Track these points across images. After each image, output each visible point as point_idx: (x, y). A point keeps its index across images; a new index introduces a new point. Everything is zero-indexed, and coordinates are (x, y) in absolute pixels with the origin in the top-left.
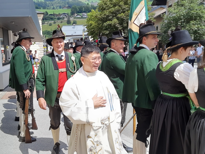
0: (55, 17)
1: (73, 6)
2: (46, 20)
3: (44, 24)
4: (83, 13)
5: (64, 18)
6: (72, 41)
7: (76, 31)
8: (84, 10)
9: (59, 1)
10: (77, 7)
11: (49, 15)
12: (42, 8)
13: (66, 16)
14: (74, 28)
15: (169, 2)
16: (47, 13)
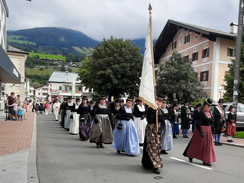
0: (48, 62)
1: (69, 54)
2: (37, 65)
3: (35, 68)
4: (79, 63)
5: (58, 64)
6: (63, 88)
7: (68, 79)
8: (80, 60)
9: (54, 47)
10: (73, 56)
11: (41, 59)
12: (33, 51)
13: (60, 63)
14: (67, 75)
15: (161, 62)
16: (38, 57)
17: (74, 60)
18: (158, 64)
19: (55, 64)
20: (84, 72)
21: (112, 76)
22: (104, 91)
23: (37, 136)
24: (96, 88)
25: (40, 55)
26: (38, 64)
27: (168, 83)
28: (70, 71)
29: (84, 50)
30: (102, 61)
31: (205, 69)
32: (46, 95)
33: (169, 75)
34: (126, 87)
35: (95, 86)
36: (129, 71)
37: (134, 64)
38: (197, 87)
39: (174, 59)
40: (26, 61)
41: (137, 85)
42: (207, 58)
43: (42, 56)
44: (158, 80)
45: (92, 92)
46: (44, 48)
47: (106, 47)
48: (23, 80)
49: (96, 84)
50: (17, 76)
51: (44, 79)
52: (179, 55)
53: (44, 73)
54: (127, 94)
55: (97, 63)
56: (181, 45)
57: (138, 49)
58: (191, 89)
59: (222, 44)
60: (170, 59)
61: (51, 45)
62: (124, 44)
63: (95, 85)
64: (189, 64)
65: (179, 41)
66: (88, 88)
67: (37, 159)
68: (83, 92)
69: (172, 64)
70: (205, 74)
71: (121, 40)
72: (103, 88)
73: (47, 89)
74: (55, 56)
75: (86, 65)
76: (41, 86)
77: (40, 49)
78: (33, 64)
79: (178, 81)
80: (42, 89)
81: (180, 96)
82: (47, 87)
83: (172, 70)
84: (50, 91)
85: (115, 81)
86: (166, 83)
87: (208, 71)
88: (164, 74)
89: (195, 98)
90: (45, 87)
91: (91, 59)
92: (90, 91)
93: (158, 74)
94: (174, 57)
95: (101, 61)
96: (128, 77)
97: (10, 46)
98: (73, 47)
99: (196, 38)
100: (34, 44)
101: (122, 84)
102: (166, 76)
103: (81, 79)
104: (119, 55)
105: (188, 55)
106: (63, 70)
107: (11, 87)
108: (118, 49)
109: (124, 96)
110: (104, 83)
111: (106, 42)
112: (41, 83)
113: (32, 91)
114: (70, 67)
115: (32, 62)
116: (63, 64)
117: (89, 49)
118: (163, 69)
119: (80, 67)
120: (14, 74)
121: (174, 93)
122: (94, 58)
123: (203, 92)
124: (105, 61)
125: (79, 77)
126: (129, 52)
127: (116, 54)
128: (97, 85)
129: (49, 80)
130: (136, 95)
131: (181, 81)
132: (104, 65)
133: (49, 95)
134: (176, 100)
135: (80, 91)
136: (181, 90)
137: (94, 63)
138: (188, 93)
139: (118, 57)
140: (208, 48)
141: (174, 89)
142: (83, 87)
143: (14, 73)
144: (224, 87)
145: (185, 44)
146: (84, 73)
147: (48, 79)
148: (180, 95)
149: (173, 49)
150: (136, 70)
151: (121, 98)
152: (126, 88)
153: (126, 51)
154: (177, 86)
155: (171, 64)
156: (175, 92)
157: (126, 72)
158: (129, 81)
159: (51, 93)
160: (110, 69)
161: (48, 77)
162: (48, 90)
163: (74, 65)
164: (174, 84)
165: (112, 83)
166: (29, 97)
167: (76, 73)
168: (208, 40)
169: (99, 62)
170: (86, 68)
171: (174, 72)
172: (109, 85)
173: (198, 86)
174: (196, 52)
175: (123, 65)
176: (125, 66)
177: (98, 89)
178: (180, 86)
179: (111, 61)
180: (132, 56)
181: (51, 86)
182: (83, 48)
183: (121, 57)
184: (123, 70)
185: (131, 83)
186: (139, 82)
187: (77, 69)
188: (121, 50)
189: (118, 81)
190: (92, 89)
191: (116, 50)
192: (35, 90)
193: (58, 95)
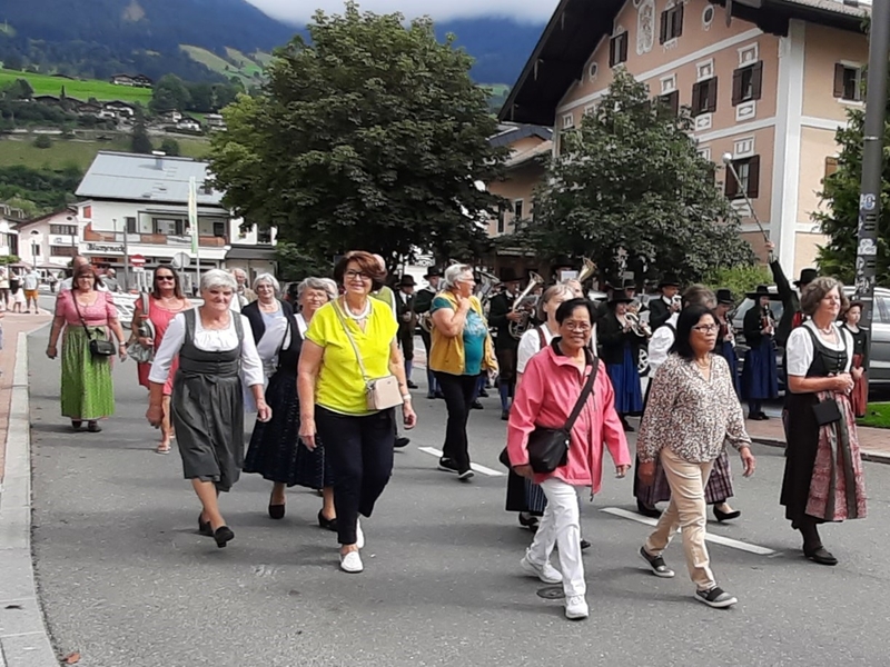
0: (71, 112)
1: (164, 79)
2: (20, 121)
3: (11, 138)
4: (213, 116)
5: (116, 122)
6: (144, 224)
7: (165, 185)
8: (215, 104)
9: (95, 44)
10: (184, 86)
11: (38, 99)
13: (125, 114)
14: (158, 168)
15: (564, 117)
16: (25, 88)
17: (188, 104)
18: (552, 125)
20: (234, 158)
21: (356, 174)
22: (325, 238)
24: (291, 226)
25: (31, 79)
26: (27, 118)
27: (593, 205)
28: (172, 150)
29: (234, 63)
30: (313, 112)
31: (747, 148)
32: (69, 255)
33: (597, 172)
34: (419, 221)
35: (286, 217)
36: (431, 152)
38: (713, 223)
39: (620, 105)
41: (465, 212)
42: (753, 102)
43: (45, 84)
44: (555, 191)
45: (274, 242)
46: (53, 49)
47: (326, 50)
49: (289, 207)
51: (56, 183)
52: (640, 89)
53: (55, 160)
54: (424, 253)
55: (289, 117)
57: (466, 63)
58: (689, 229)
59: (812, 47)
60: (600, 106)
61: (82, 38)
62: (406, 40)
63: (284, 214)
64: (680, 126)
65: (640, 30)
66: (255, 227)
67: (36, 531)
68: (232, 242)
69: (609, 127)
70: (746, 167)
71: (391, 22)
72: (321, 224)
73: (72, 231)
74: (105, 85)
75: (243, 127)
76: (43, 218)
77: (33, 54)
78: (2, 119)
79: (636, 196)
80: (48, 229)
81: (644, 259)
82: (69, 219)
83: (613, 151)
84: (85, 239)
85: (371, 198)
86: (585, 205)
87: (757, 157)
88: (578, 167)
89: (706, 266)
90: (61, 220)
91: (263, 102)
92: (264, 237)
93: (552, 168)
94: (617, 99)
95: (307, 109)
96: (428, 179)
98: (183, 47)
99: (707, 20)
100: (7, 30)
101: (403, 209)
102: (584, 175)
103: (221, 188)
104: (385, 87)
105: (677, 91)
106: (140, 145)
108: (382, 59)
109: (412, 261)
110: (325, 206)
111: (327, 28)
112: (40, 204)
113: (4, 237)
114: (170, 134)
116: (141, 120)
117: (253, 59)
118: (573, 145)
119: (215, 135)
121: (617, 247)
122: (275, 97)
123: (738, 243)
124: (328, 109)
125: (213, 177)
126: (428, 75)
127: (371, 81)
128: (295, 210)
129: (79, 192)
130: (464, 257)
131: (649, 197)
132: (324, 127)
134: (630, 275)
135: (221, 236)
136: (646, 233)
137: (279, 116)
138: (678, 245)
139: (383, 93)
140: (755, 61)
141: (620, 230)
142: (232, 221)
144: (821, 222)
145: (662, 43)
146: (239, 159)
147: (73, 186)
148: (645, 255)
149: (612, 63)
150: (459, 150)
151: (400, 266)
152: (417, 227)
153: (417, 68)
154: (632, 216)
155: (604, 128)
156: (623, 244)
157: (415, 158)
158: (430, 196)
159: (91, 247)
160: (347, 143)
161: (74, 176)
162: (75, 234)
163: (190, 125)
164: (618, 211)
165: (359, 205)
167: (200, 161)
168: (757, 31)
169: (300, 112)
170: (242, 138)
171: (619, 159)
172: (346, 214)
173: (717, 220)
174: (706, 77)
175: (406, 129)
176: (413, 131)
177: (300, 229)
178: (643, 217)
179: (352, 110)
180: (442, 91)
181: (87, 214)
182: (225, 51)
183: (393, 94)
184: (404, 148)
185: (438, 203)
186: (476, 199)
187: (203, 144)
188: (393, 63)
189: (385, 196)
190: (274, 231)
191: (373, 63)
192: (15, 232)
193: (122, 253)
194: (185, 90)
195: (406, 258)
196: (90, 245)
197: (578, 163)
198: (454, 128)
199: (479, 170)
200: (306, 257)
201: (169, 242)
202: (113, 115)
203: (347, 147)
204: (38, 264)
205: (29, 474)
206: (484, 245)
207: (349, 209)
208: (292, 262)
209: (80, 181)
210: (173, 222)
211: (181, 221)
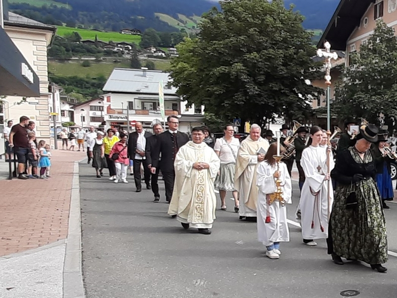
0: (101, 49)
1: (147, 30)
2: (75, 53)
3: (70, 62)
4: (171, 49)
5: (123, 53)
6: (137, 105)
7: (148, 84)
8: (173, 43)
9: (112, 13)
10: (157, 34)
11: (83, 42)
12: (64, 24)
13: (127, 49)
14: (144, 76)
15: (351, 46)
16: (77, 37)
17: (159, 43)
18: (344, 50)
19: (117, 52)
20: (182, 70)
21: (244, 77)
22: (229, 110)
23: (81, 212)
24: (212, 105)
25: (80, 32)
26: (77, 52)
27: (367, 91)
28: (151, 67)
29: (182, 22)
30: (222, 46)
32: (100, 121)
33: (368, 74)
34: (277, 101)
35: (209, 100)
36: (283, 65)
37: (292, 51)
39: (380, 40)
40: (50, 45)
41: (300, 96)
43: (87, 35)
44: (346, 84)
45: (203, 113)
46: (91, 16)
47: (229, 14)
48: (43, 89)
49: (210, 94)
50: (31, 79)
51: (93, 85)
52: (390, 31)
53: (92, 73)
54: (279, 117)
55: (210, 49)
56: (393, 10)
57: (300, 19)
60: (369, 40)
61: (105, 11)
62: (269, 8)
63: (209, 98)
66: (193, 106)
67: (84, 263)
68: (182, 113)
69: (374, 51)
72: (226, 103)
73: (101, 109)
74: (117, 34)
75: (187, 54)
76: (87, 102)
77: (81, 19)
78: (66, 52)
79: (388, 86)
80: (89, 108)
81: (393, 119)
82: (100, 103)
83: (376, 63)
84: (108, 113)
85: (252, 90)
86: (362, 91)
88: (358, 72)
90: (95, 103)
91: (197, 42)
92: (198, 110)
93: (345, 72)
94: (378, 36)
95: (218, 44)
96: (281, 79)
97: (10, 13)
98: (156, 14)
100: (67, 7)
101: (269, 95)
102: (362, 76)
103: (176, 86)
104: (259, 32)
106: (135, 65)
107: (18, 104)
108: (258, 18)
109: (273, 121)
110: (229, 94)
112: (85, 95)
113: (66, 113)
114: (150, 59)
115: (64, 49)
116: (136, 52)
117: (192, 19)
118: (356, 60)
119: (172, 58)
120: (23, 76)
121: (379, 113)
122: (203, 39)
124: (230, 44)
125: (172, 80)
126: (281, 25)
127: (252, 29)
128: (214, 96)
129: (104, 89)
130: (300, 119)
131: (396, 87)
132: (228, 54)
133: (105, 122)
134: (386, 128)
135: (176, 110)
136: (394, 105)
137: (205, 48)
139: (257, 35)
141: (381, 104)
142: (182, 103)
143: (23, 74)
146: (184, 71)
147: (101, 86)
148: (394, 117)
149: (375, 18)
150: (297, 64)
151: (267, 124)
152: (276, 104)
153: (275, 22)
154: (387, 97)
155: (372, 51)
156: (382, 111)
157: (274, 68)
158: (282, 88)
159: (111, 118)
160: (239, 62)
161: (102, 81)
162: (103, 110)
163: (160, 54)
164: (379, 94)
165: (246, 93)
166: (60, 125)
167: (166, 72)
169: (216, 46)
170: (187, 60)
171: (380, 67)
172: (239, 98)
175: (270, 54)
176: (273, 55)
177: (216, 106)
178: (392, 97)
179: (242, 45)
180: (288, 34)
181: (109, 101)
182: (178, 16)
183: (263, 36)
184: (268, 63)
185: (286, 91)
186: (306, 89)
187: (167, 63)
188: (263, 20)
189: (260, 89)
190: (203, 107)
191: (252, 21)
192: (72, 110)
193: (126, 120)
194: (158, 36)
195: (271, 120)
196: (110, 116)
197: (358, 70)
198: (294, 53)
199: (307, 74)
200: (219, 120)
201: (150, 114)
202: (121, 49)
203: (239, 64)
204: (84, 126)
205: (81, 234)
206: (311, 113)
207: (240, 95)
208: (212, 123)
209: (105, 83)
210: (152, 104)
211: (156, 103)
